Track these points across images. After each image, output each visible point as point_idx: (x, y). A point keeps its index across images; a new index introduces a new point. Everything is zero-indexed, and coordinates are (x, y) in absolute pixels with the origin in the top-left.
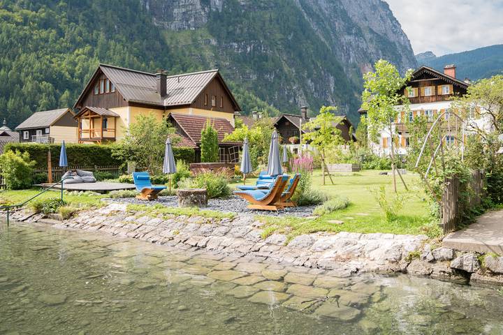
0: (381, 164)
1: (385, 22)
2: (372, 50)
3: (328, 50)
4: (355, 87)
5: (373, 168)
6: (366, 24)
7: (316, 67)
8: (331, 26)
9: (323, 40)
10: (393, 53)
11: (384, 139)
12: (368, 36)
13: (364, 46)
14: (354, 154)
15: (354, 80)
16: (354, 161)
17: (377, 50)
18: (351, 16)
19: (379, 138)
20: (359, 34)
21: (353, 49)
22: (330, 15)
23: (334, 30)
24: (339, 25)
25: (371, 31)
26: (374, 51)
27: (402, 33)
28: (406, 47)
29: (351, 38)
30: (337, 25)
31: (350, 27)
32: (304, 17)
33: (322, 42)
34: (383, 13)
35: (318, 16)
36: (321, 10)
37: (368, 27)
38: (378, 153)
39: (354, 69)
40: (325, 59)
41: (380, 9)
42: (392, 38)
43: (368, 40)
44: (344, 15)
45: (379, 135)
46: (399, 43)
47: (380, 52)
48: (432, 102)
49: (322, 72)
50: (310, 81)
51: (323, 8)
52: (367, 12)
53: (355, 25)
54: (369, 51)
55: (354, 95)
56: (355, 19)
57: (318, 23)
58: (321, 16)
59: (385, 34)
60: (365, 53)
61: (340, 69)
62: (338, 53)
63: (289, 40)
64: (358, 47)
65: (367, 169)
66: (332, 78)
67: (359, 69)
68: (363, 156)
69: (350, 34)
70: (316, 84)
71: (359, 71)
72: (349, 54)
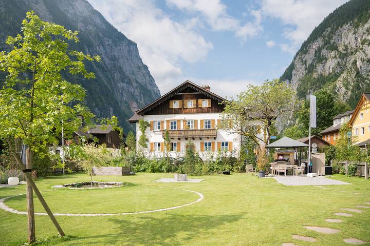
0: (153, 167)
1: (145, 78)
2: (137, 93)
3: (109, 90)
4: (126, 116)
5: (144, 171)
6: (134, 77)
7: (101, 101)
8: (112, 76)
9: (106, 83)
10: (150, 97)
11: (152, 144)
12: (135, 85)
13: (133, 91)
14: (124, 157)
15: (125, 111)
16: (124, 163)
17: (140, 94)
18: (124, 71)
19: (147, 143)
20: (129, 83)
21: (125, 92)
22: (111, 68)
23: (113, 78)
24: (117, 75)
25: (137, 82)
26: (138, 94)
27: (155, 86)
28: (157, 94)
29: (125, 85)
30: (115, 75)
31: (124, 78)
32: (93, 68)
33: (105, 85)
34: (144, 72)
35: (103, 68)
36: (105, 64)
37: (135, 79)
38: (148, 156)
39: (126, 105)
40: (107, 96)
41: (143, 69)
42: (149, 88)
43: (135, 87)
44: (120, 69)
45: (147, 140)
46: (153, 91)
47: (142, 95)
48: (193, 113)
49: (105, 104)
50: (97, 109)
51: (107, 63)
52: (135, 70)
53: (127, 77)
54: (135, 94)
55: (125, 120)
56: (127, 73)
57: (103, 72)
58: (105, 68)
59: (145, 85)
60: (133, 95)
61: (117, 103)
62: (116, 93)
63: (82, 81)
64: (129, 91)
65: (139, 171)
66: (111, 109)
67: (129, 104)
68: (133, 158)
69: (123, 82)
70: (101, 111)
71: (129, 106)
72: (123, 95)
